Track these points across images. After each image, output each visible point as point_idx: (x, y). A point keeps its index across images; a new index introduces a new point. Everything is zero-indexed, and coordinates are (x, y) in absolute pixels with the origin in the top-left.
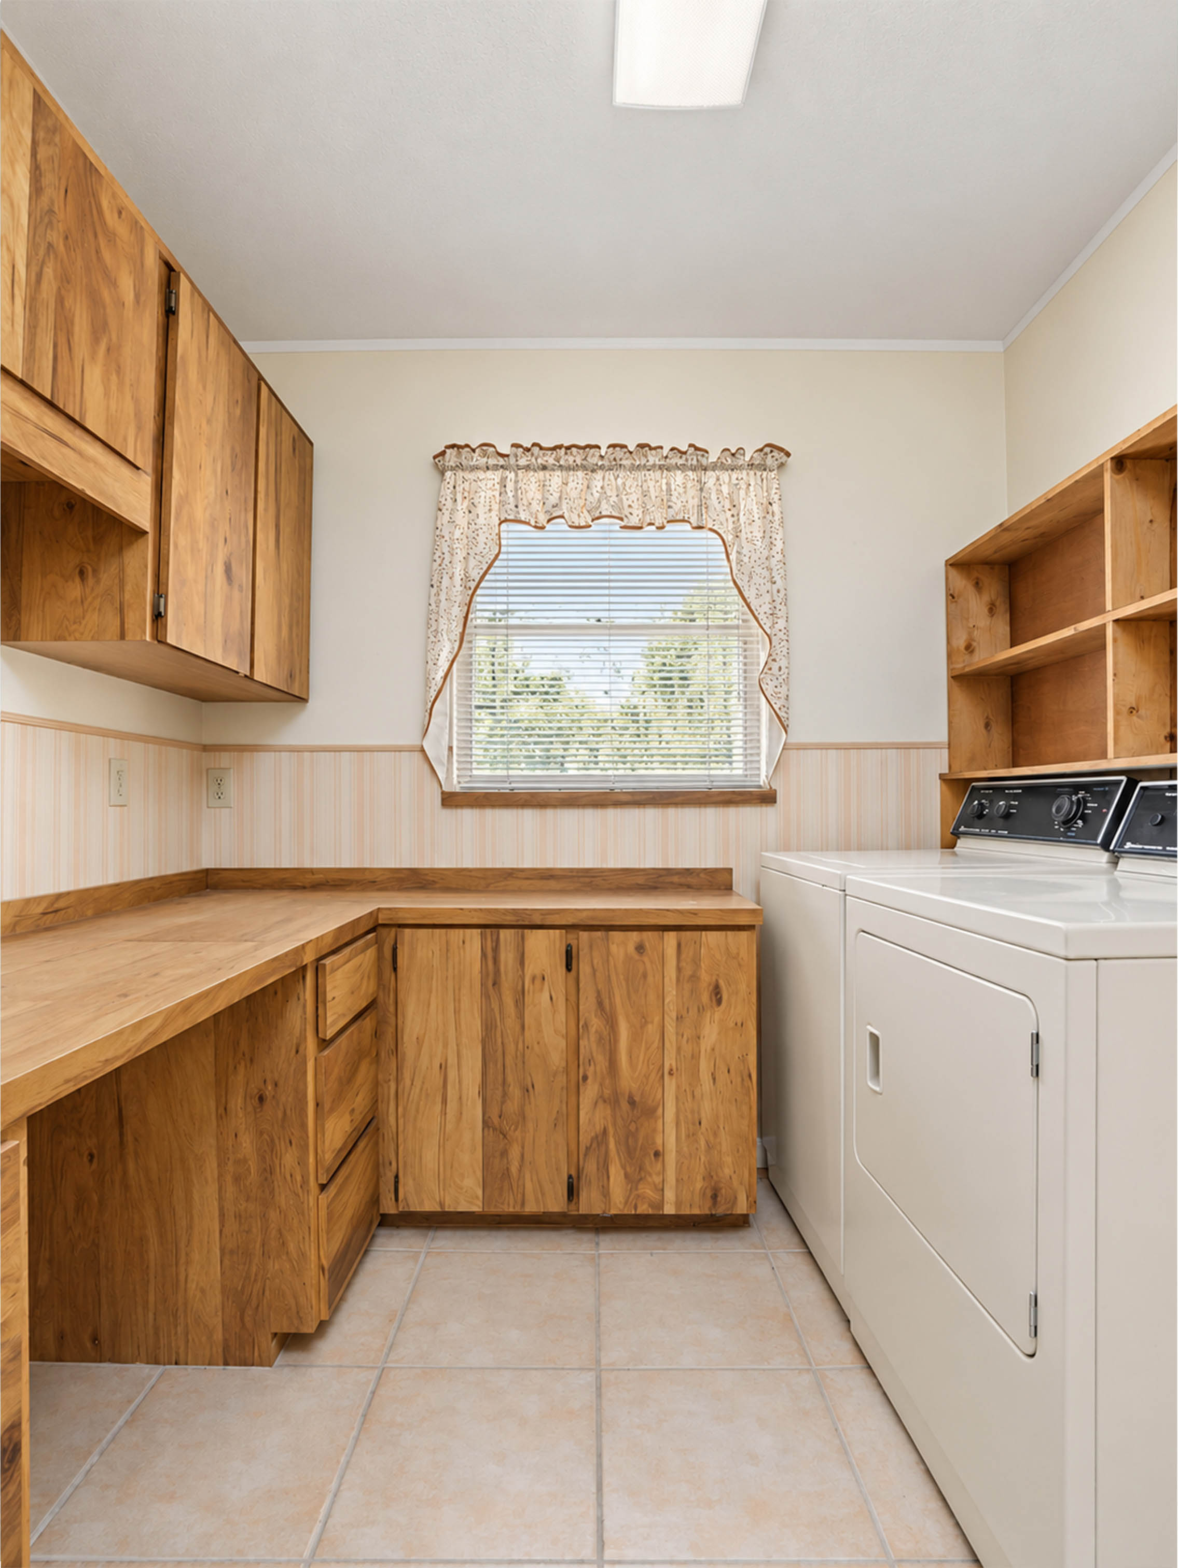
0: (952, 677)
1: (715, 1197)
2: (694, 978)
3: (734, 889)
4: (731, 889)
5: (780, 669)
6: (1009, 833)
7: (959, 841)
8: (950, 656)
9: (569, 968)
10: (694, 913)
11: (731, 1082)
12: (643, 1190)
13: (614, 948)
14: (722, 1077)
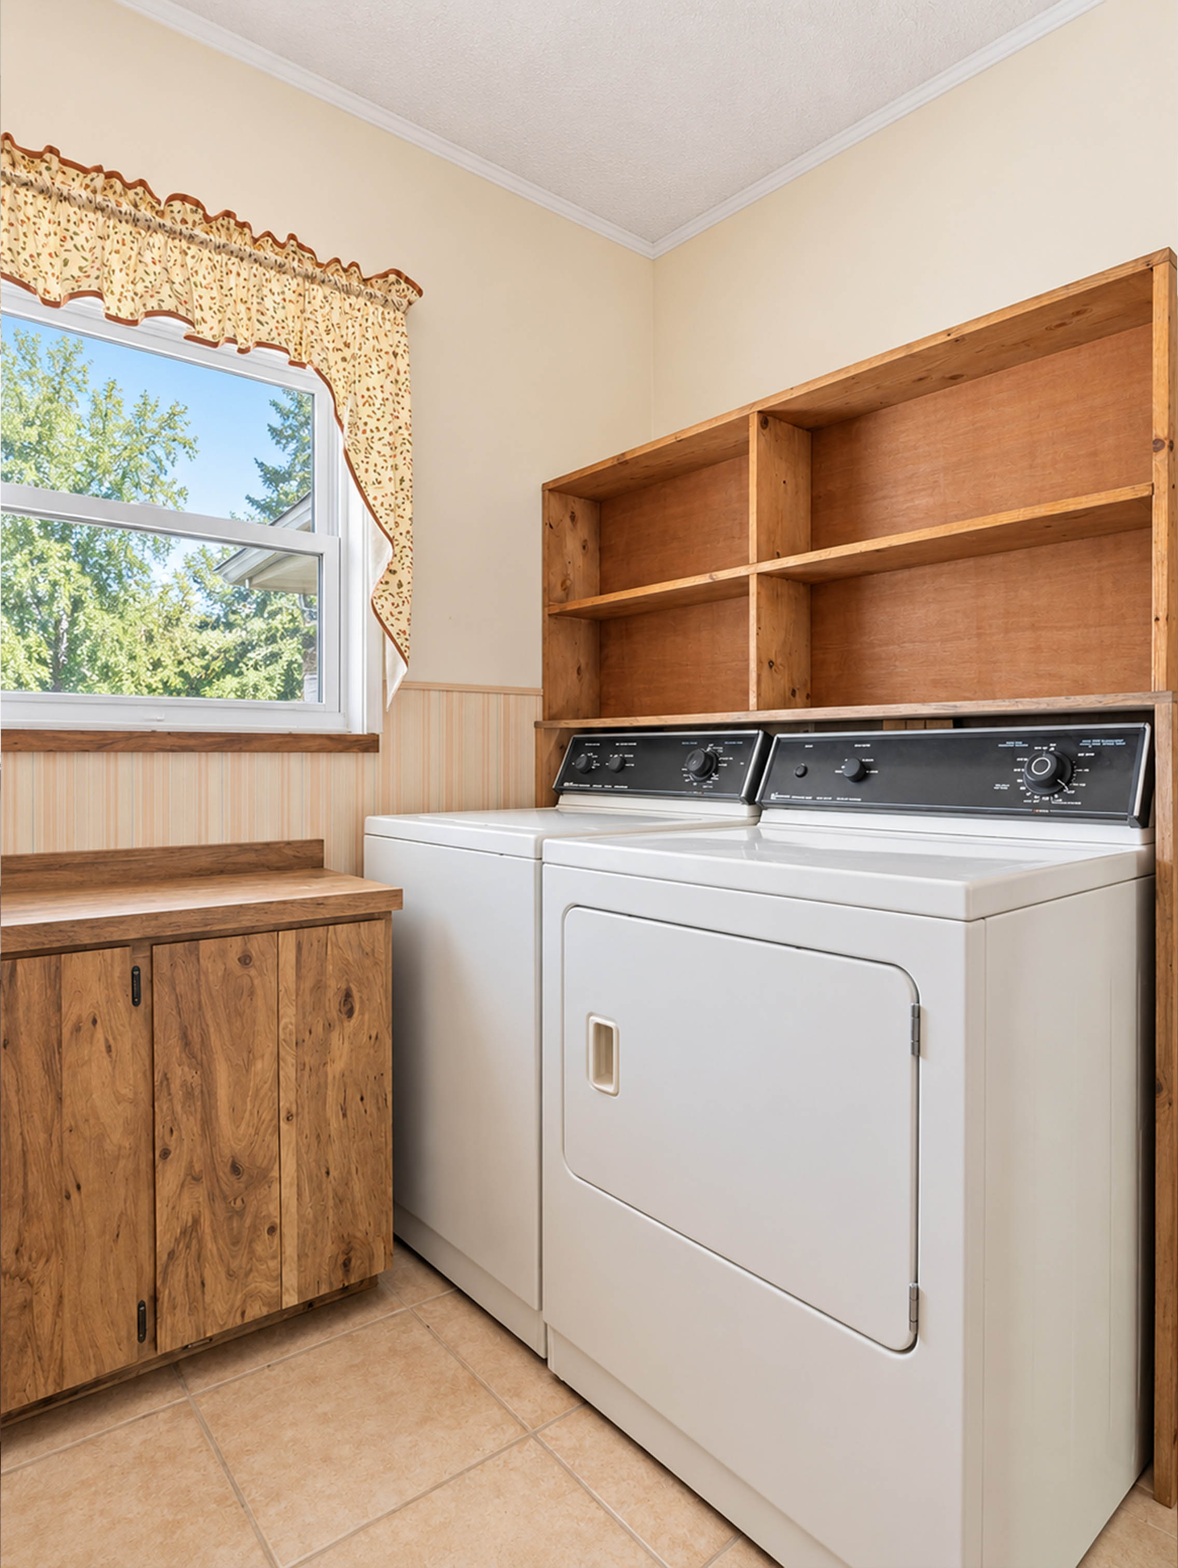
0: (550, 615)
1: (346, 1264)
2: (319, 987)
3: (325, 866)
4: (322, 866)
5: (400, 585)
6: (628, 788)
7: (561, 797)
8: (547, 591)
9: (136, 1000)
10: (318, 903)
11: (366, 1111)
12: (253, 1286)
13: (205, 963)
14: (354, 1105)
